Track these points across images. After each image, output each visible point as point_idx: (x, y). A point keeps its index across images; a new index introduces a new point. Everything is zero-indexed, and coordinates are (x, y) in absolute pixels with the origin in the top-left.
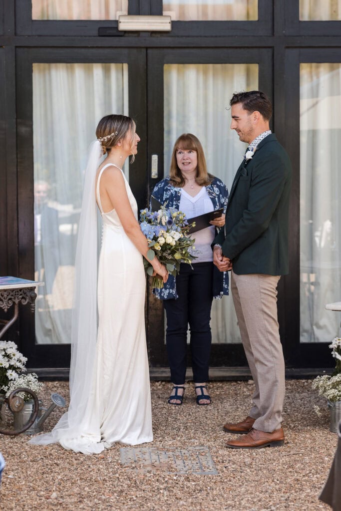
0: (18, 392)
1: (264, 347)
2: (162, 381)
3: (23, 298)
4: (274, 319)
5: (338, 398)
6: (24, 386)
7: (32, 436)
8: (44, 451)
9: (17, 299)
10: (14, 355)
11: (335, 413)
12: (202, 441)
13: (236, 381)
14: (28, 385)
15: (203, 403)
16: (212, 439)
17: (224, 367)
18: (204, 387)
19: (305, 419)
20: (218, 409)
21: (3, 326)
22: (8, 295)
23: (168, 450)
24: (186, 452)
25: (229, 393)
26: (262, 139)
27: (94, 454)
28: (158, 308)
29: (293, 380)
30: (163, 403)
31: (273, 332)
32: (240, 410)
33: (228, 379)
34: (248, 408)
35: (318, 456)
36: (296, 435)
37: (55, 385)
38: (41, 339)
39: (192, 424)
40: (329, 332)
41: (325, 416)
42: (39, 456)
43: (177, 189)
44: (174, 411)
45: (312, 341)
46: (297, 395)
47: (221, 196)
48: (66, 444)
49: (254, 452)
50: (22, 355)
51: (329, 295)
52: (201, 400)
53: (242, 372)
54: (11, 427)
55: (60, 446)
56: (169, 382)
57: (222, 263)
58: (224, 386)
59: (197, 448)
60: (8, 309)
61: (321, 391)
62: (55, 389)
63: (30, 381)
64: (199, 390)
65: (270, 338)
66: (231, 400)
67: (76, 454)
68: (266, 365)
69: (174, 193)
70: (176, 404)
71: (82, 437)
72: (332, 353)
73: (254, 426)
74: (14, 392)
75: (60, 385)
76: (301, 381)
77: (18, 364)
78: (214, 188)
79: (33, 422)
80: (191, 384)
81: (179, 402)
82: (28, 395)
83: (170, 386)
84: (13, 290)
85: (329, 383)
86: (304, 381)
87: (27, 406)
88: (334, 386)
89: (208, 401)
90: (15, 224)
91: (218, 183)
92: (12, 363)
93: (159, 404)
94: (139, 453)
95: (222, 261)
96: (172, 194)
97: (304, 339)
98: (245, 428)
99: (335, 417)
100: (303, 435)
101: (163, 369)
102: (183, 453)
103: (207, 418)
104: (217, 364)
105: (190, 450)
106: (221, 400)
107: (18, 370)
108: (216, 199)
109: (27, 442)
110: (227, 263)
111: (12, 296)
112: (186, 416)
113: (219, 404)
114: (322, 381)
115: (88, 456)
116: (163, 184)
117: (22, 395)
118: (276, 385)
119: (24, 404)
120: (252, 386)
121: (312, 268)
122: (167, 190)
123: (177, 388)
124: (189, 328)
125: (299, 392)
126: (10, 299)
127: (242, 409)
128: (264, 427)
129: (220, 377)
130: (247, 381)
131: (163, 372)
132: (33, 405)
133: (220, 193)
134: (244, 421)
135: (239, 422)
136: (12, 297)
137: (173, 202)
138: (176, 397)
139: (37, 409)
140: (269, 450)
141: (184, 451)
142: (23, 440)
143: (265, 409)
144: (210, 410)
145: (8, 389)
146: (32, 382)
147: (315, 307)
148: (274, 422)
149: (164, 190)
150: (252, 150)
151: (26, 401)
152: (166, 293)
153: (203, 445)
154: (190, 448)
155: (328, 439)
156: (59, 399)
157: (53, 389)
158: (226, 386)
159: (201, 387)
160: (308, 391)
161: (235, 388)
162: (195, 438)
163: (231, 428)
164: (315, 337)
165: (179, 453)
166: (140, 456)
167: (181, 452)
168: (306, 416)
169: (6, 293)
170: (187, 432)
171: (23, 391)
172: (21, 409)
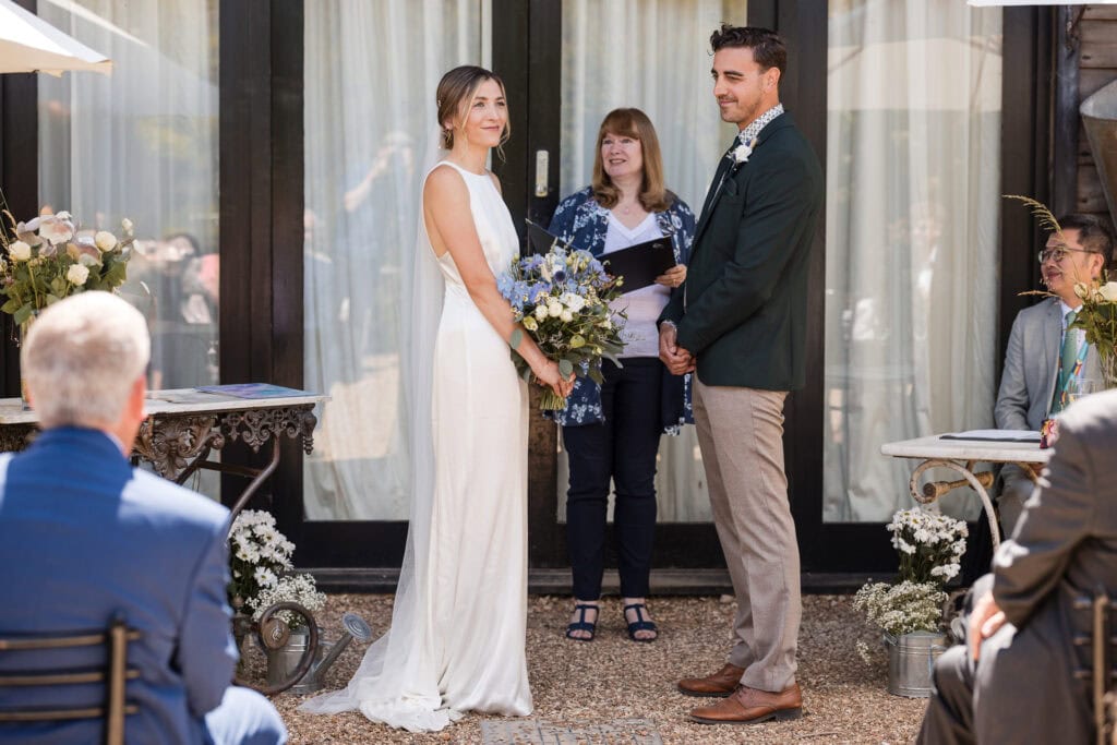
0: (277, 611)
1: (760, 524)
2: (552, 596)
3: (289, 425)
4: (778, 469)
5: (905, 627)
6: (290, 598)
7: (303, 698)
8: (331, 725)
9: (277, 426)
10: (269, 538)
11: (899, 657)
12: (638, 708)
13: (697, 597)
14: (297, 598)
15: (642, 636)
16: (659, 706)
17: (672, 569)
18: (641, 606)
19: (837, 669)
20: (665, 650)
21: (250, 481)
22: (260, 420)
23: (574, 726)
24: (611, 729)
25: (685, 619)
26: (767, 122)
27: (430, 732)
28: (546, 452)
29: (809, 596)
30: (556, 636)
31: (775, 493)
32: (707, 651)
33: (680, 593)
34: (724, 648)
35: (868, 738)
36: (821, 699)
37: (343, 601)
38: (315, 511)
39: (617, 677)
40: (878, 504)
41: (875, 664)
42: (322, 735)
43: (601, 211)
44: (579, 653)
45: (847, 520)
46: (818, 624)
47: (685, 232)
48: (373, 711)
49: (743, 731)
50: (285, 538)
51: (879, 428)
52: (639, 632)
53: (710, 578)
54: (261, 680)
55: (361, 716)
56: (567, 597)
57: (678, 360)
58: (673, 606)
59: (632, 722)
60: (260, 446)
61: (871, 614)
62: (343, 609)
63: (301, 590)
64: (632, 613)
65: (772, 505)
66: (690, 633)
67: (395, 732)
68: (763, 559)
69: (595, 220)
70: (582, 639)
71: (405, 698)
72: (893, 540)
73: (744, 680)
74: (269, 612)
75: (352, 602)
76: (824, 597)
77: (278, 557)
78: (673, 217)
79: (307, 670)
80: (609, 602)
81: (588, 634)
82: (296, 616)
83: (567, 606)
84: (270, 409)
85: (886, 599)
86: (830, 597)
87: (294, 637)
88: (898, 604)
89: (653, 634)
90: (267, 285)
91: (680, 207)
92: (265, 555)
93: (549, 640)
94: (518, 731)
95: (675, 354)
96: (591, 220)
97: (830, 515)
98: (721, 685)
99: (898, 665)
100: (837, 700)
101: (553, 572)
102: (604, 732)
103: (644, 666)
104: (662, 563)
105: (618, 726)
106: (670, 633)
107: (276, 568)
108: (676, 237)
109: (297, 709)
110: (685, 359)
111: (269, 420)
112: (603, 663)
113: (667, 641)
114: (873, 595)
115: (418, 736)
116: (574, 200)
117: (285, 617)
118: (786, 599)
119: (290, 634)
120: (728, 607)
121: (847, 378)
122: (581, 213)
123: (583, 608)
124: (612, 487)
125: (821, 620)
126: (265, 427)
127: (712, 650)
128: (763, 681)
129: (665, 589)
130: (718, 596)
131: (553, 578)
132: (307, 637)
133: (684, 227)
134: (721, 673)
135: (708, 673)
136: (269, 423)
137: (592, 236)
138: (582, 625)
139: (314, 644)
140: (772, 727)
141: (605, 728)
142: (286, 704)
143: (764, 646)
144: (650, 651)
145: (259, 604)
146: (303, 590)
147: (852, 454)
148: (783, 670)
149: (575, 213)
150: (748, 144)
151: (293, 628)
152: (580, 413)
153: (642, 717)
154: (618, 722)
155: (885, 708)
156: (358, 625)
157: (338, 609)
158: (678, 606)
159: (637, 607)
160: (839, 616)
161: (696, 610)
162: (624, 704)
163: (695, 686)
164: (853, 513)
165: (598, 732)
166: (521, 736)
167: (600, 729)
168: (838, 663)
169: (257, 415)
170: (608, 691)
171: (286, 609)
172: (283, 643)
